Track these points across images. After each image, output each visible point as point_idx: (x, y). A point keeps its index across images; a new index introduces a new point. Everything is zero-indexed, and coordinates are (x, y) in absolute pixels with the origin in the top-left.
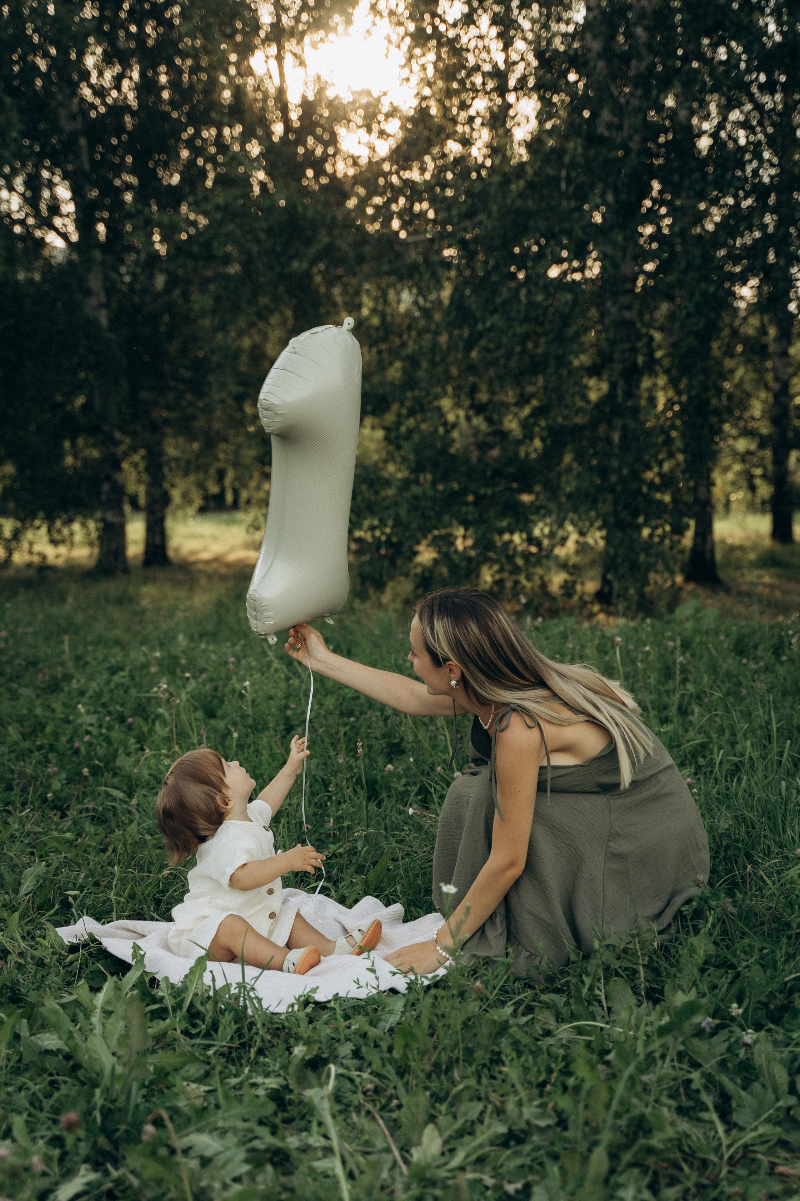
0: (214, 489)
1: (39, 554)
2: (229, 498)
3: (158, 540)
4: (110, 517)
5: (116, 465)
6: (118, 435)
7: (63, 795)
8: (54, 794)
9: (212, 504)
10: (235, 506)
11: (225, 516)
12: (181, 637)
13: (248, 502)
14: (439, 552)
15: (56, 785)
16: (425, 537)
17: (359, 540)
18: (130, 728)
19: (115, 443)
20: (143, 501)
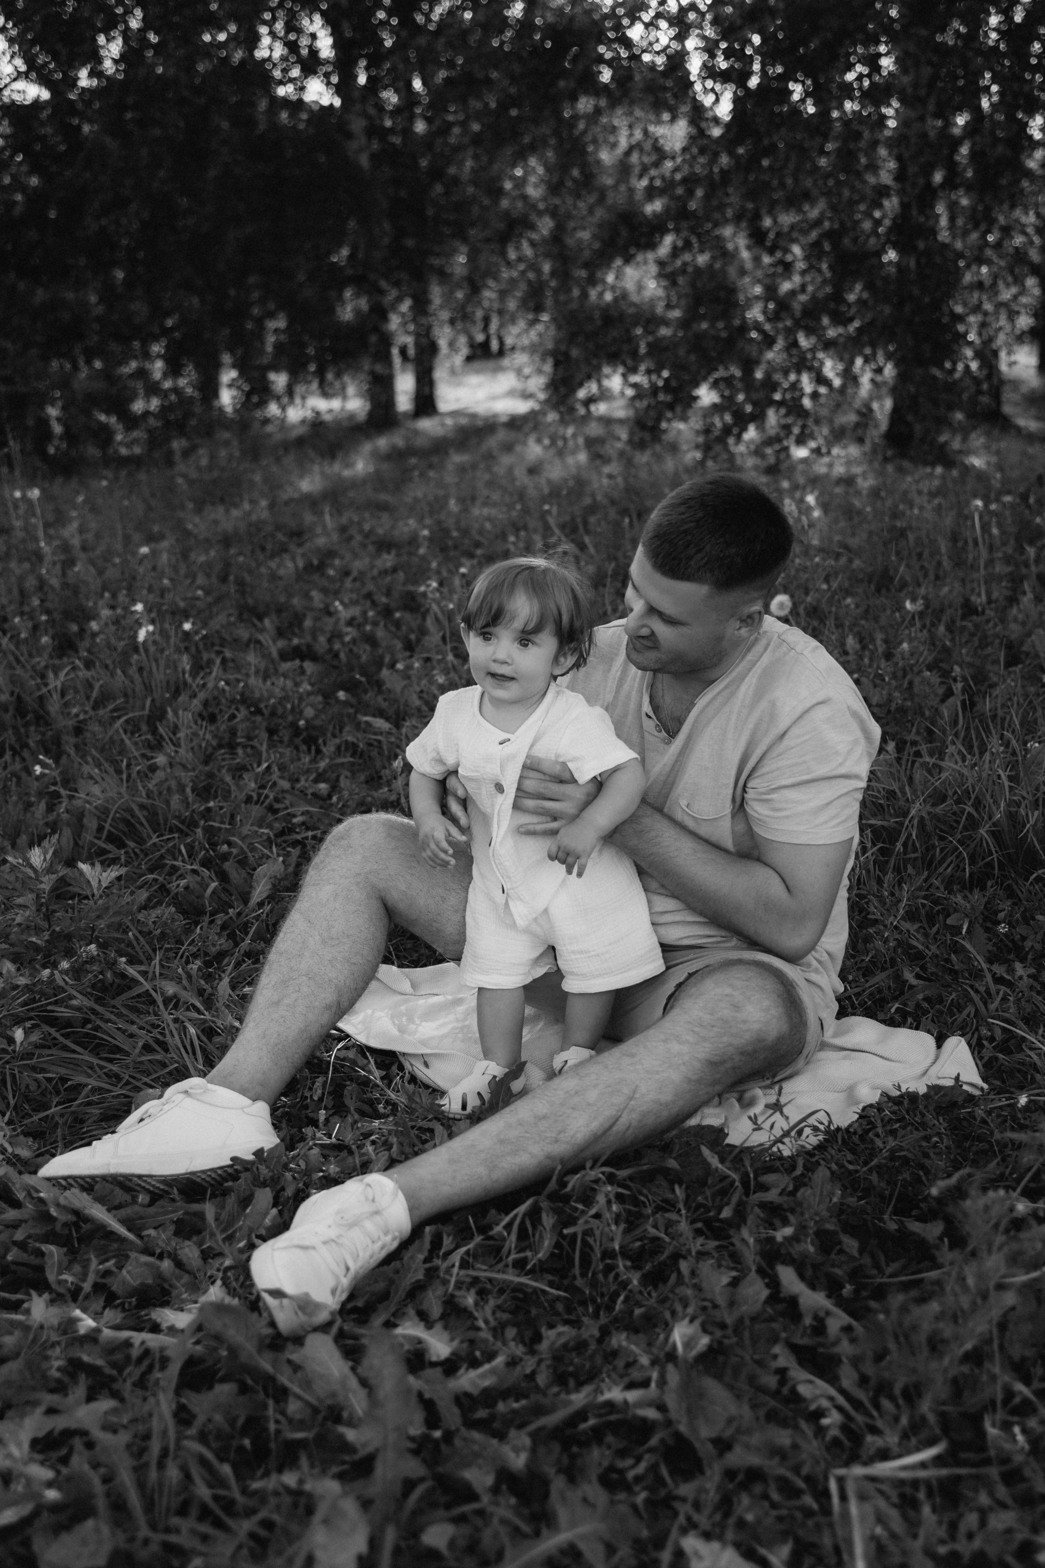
0: (480, 338)
1: (313, 410)
2: (495, 345)
3: (426, 390)
4: (379, 368)
5: (384, 317)
6: (383, 284)
7: (317, 722)
8: (307, 721)
9: (479, 352)
10: (501, 353)
11: (491, 364)
12: (452, 502)
13: (513, 349)
14: (722, 396)
15: (309, 712)
16: (705, 379)
17: (635, 386)
18: (398, 624)
19: (381, 292)
20: (411, 352)
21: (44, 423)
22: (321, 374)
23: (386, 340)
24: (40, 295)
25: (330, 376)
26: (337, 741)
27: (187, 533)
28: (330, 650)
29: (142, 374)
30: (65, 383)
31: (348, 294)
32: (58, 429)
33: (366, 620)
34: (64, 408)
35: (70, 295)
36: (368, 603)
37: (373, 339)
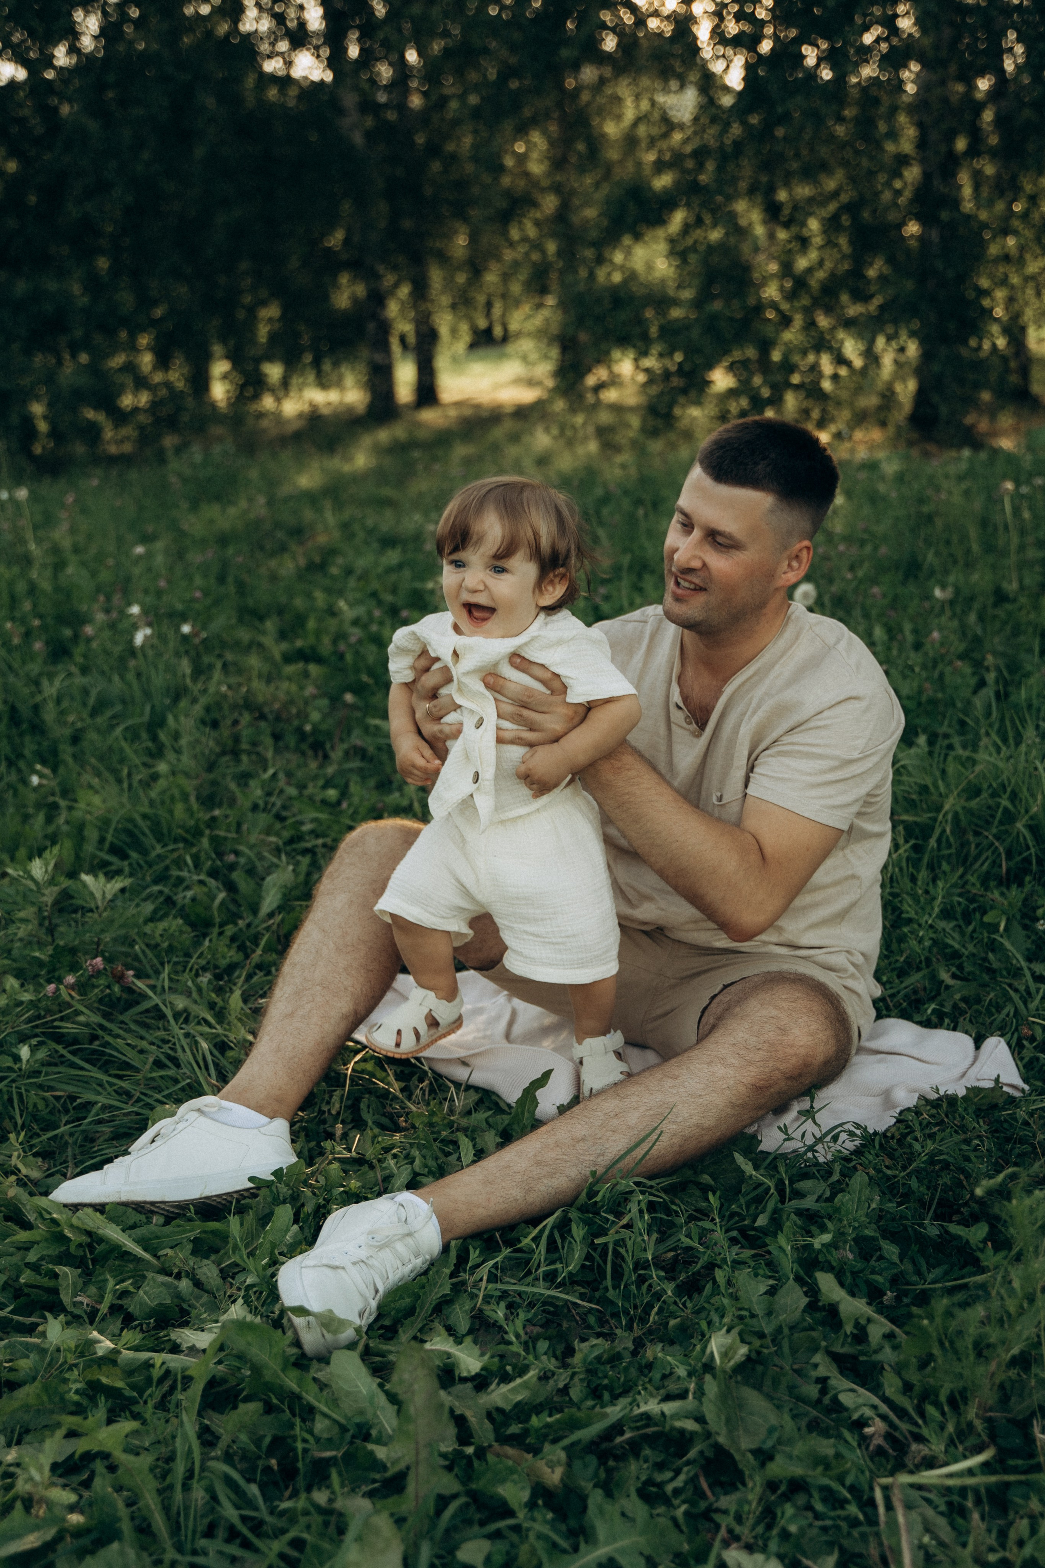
0: (483, 324)
1: (310, 403)
2: (498, 331)
3: (428, 381)
4: (377, 358)
5: (382, 304)
6: (380, 269)
9: (482, 339)
10: (505, 339)
11: (495, 351)
13: (518, 334)
19: (378, 277)
20: (412, 339)
21: (28, 421)
22: (317, 364)
23: (385, 328)
24: (21, 287)
25: (327, 366)
26: (345, 746)
27: (182, 534)
28: (335, 653)
29: (130, 368)
30: (50, 379)
31: (344, 279)
32: (43, 427)
33: (371, 619)
34: (50, 405)
35: (52, 286)
36: (374, 602)
37: (371, 326)
